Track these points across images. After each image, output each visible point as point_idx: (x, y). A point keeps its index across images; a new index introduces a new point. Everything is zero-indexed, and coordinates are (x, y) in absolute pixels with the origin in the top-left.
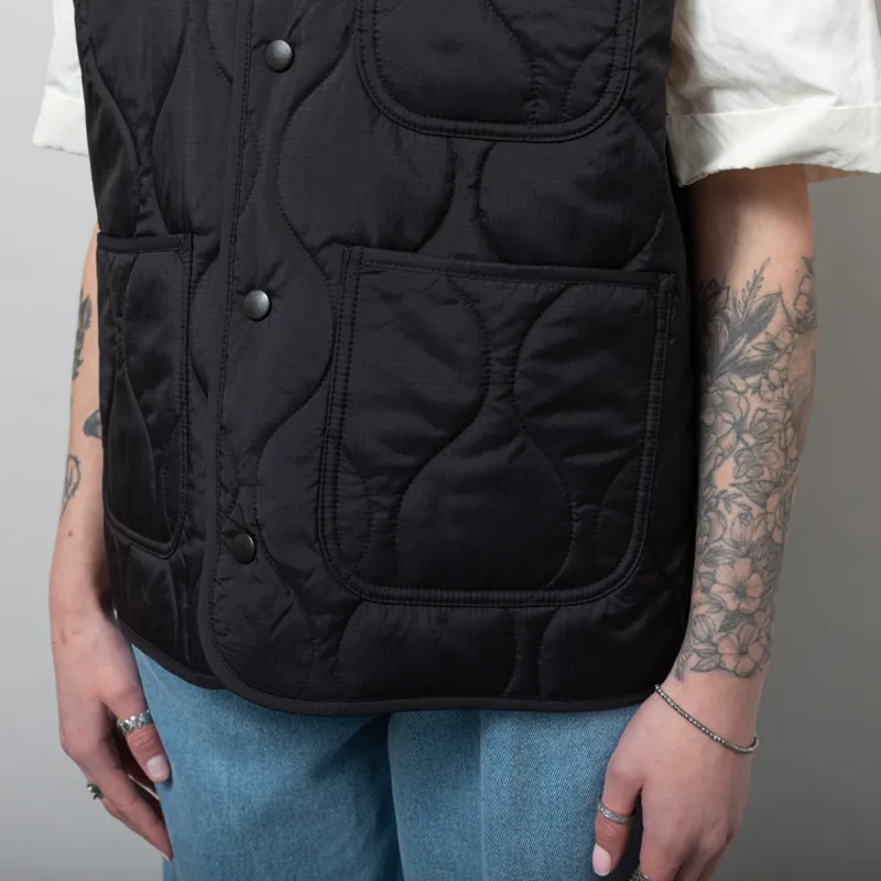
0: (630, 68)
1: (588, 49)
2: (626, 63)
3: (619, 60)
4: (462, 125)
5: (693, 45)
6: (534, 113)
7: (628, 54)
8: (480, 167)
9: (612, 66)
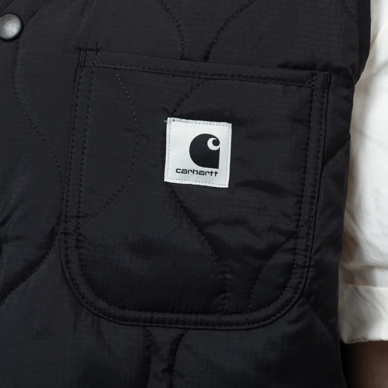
0: (309, 265)
1: (272, 250)
2: (306, 262)
3: (300, 260)
4: (156, 316)
5: (359, 234)
6: (224, 305)
7: (308, 254)
8: (173, 352)
9: (294, 264)
